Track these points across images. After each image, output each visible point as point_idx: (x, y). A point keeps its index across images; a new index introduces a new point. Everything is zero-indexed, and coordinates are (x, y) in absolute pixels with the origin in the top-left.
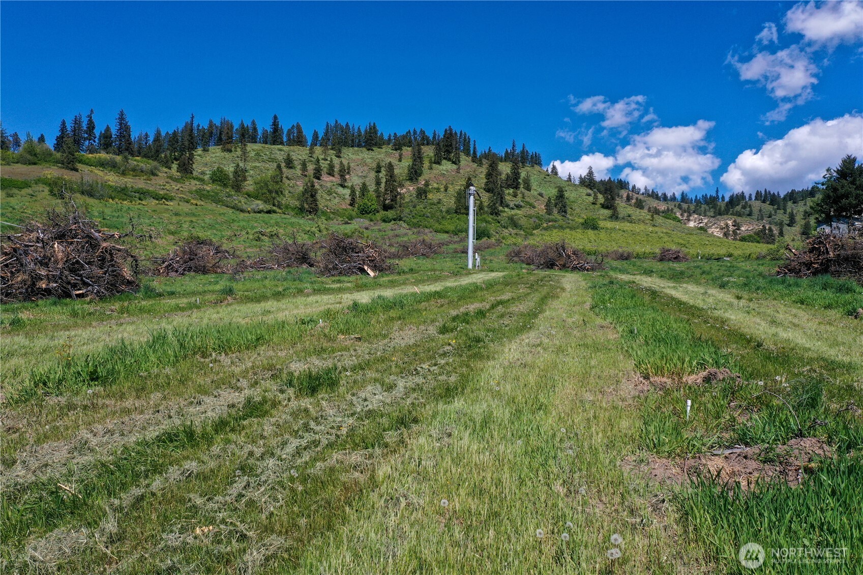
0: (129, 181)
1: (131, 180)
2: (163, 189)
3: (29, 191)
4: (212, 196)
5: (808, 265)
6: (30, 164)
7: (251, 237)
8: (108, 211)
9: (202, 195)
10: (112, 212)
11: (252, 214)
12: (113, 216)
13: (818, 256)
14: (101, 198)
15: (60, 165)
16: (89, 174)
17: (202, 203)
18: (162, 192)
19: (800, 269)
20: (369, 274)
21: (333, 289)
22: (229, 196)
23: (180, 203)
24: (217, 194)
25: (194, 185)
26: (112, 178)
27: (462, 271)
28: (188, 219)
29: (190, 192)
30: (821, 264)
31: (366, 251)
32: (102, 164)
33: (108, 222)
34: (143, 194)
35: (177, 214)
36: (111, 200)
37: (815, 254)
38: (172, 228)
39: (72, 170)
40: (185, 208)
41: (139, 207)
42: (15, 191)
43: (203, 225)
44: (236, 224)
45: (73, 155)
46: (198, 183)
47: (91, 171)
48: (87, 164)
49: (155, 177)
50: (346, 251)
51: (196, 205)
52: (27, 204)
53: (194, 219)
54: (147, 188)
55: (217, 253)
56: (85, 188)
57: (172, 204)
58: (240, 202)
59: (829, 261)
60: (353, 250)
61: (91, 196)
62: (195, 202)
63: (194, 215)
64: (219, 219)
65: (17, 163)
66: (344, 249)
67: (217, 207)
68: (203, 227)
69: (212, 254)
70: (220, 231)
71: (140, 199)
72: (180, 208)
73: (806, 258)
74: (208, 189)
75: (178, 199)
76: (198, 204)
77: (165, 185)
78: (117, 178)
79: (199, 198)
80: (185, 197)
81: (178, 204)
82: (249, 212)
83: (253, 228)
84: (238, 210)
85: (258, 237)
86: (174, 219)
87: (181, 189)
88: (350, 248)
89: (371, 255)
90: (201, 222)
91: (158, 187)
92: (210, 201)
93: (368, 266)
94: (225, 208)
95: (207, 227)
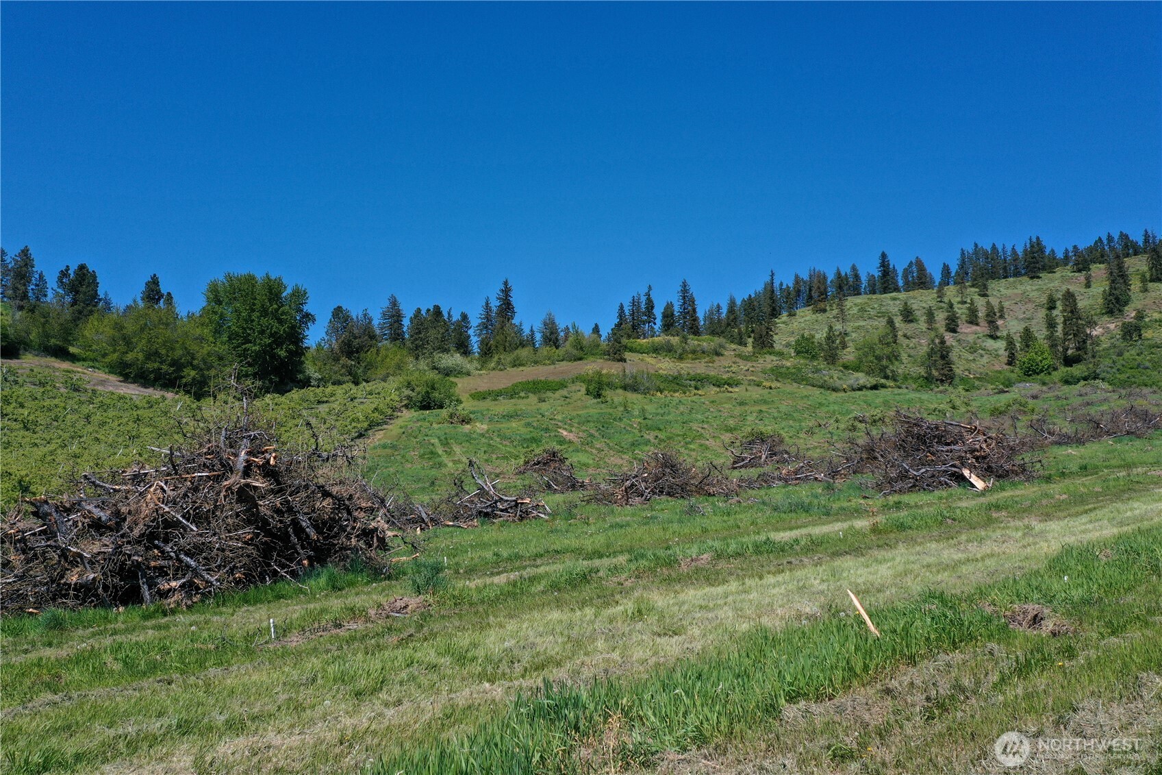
0: (687, 367)
1: (689, 365)
2: (728, 372)
3: (564, 392)
4: (793, 374)
6: (575, 360)
7: (842, 426)
8: (650, 408)
9: (778, 374)
10: (657, 409)
11: (849, 393)
12: (658, 414)
14: (646, 392)
15: (606, 357)
16: (637, 363)
17: (778, 385)
18: (725, 376)
20: (973, 486)
22: (817, 371)
23: (749, 388)
24: (799, 370)
25: (769, 361)
26: (666, 366)
28: (757, 408)
29: (764, 372)
31: (969, 439)
32: (656, 350)
33: (649, 422)
34: (700, 381)
35: (742, 404)
36: (659, 394)
38: (731, 423)
39: (619, 361)
40: (756, 393)
41: (694, 398)
42: (549, 394)
43: (776, 415)
44: (825, 409)
45: (620, 343)
46: (775, 358)
47: (642, 360)
48: (639, 352)
49: (721, 358)
50: (925, 443)
51: (771, 388)
52: (559, 408)
53: (764, 408)
54: (708, 372)
55: (772, 455)
56: (628, 381)
57: (736, 389)
58: (832, 377)
60: (939, 439)
61: (635, 390)
62: (767, 384)
63: (765, 402)
64: (801, 404)
65: (562, 360)
66: (921, 439)
67: (799, 388)
68: (775, 418)
70: (800, 421)
71: (696, 388)
72: (748, 394)
74: (789, 364)
75: (746, 382)
76: (773, 386)
77: (730, 367)
78: (672, 364)
79: (774, 378)
80: (755, 379)
81: (747, 390)
82: (844, 390)
83: (848, 412)
84: (828, 389)
85: (853, 426)
86: (738, 410)
87: (751, 369)
88: (935, 437)
89: (978, 447)
90: (774, 410)
91: (723, 370)
92: (789, 380)
93: (972, 468)
94: (810, 387)
95: (781, 418)
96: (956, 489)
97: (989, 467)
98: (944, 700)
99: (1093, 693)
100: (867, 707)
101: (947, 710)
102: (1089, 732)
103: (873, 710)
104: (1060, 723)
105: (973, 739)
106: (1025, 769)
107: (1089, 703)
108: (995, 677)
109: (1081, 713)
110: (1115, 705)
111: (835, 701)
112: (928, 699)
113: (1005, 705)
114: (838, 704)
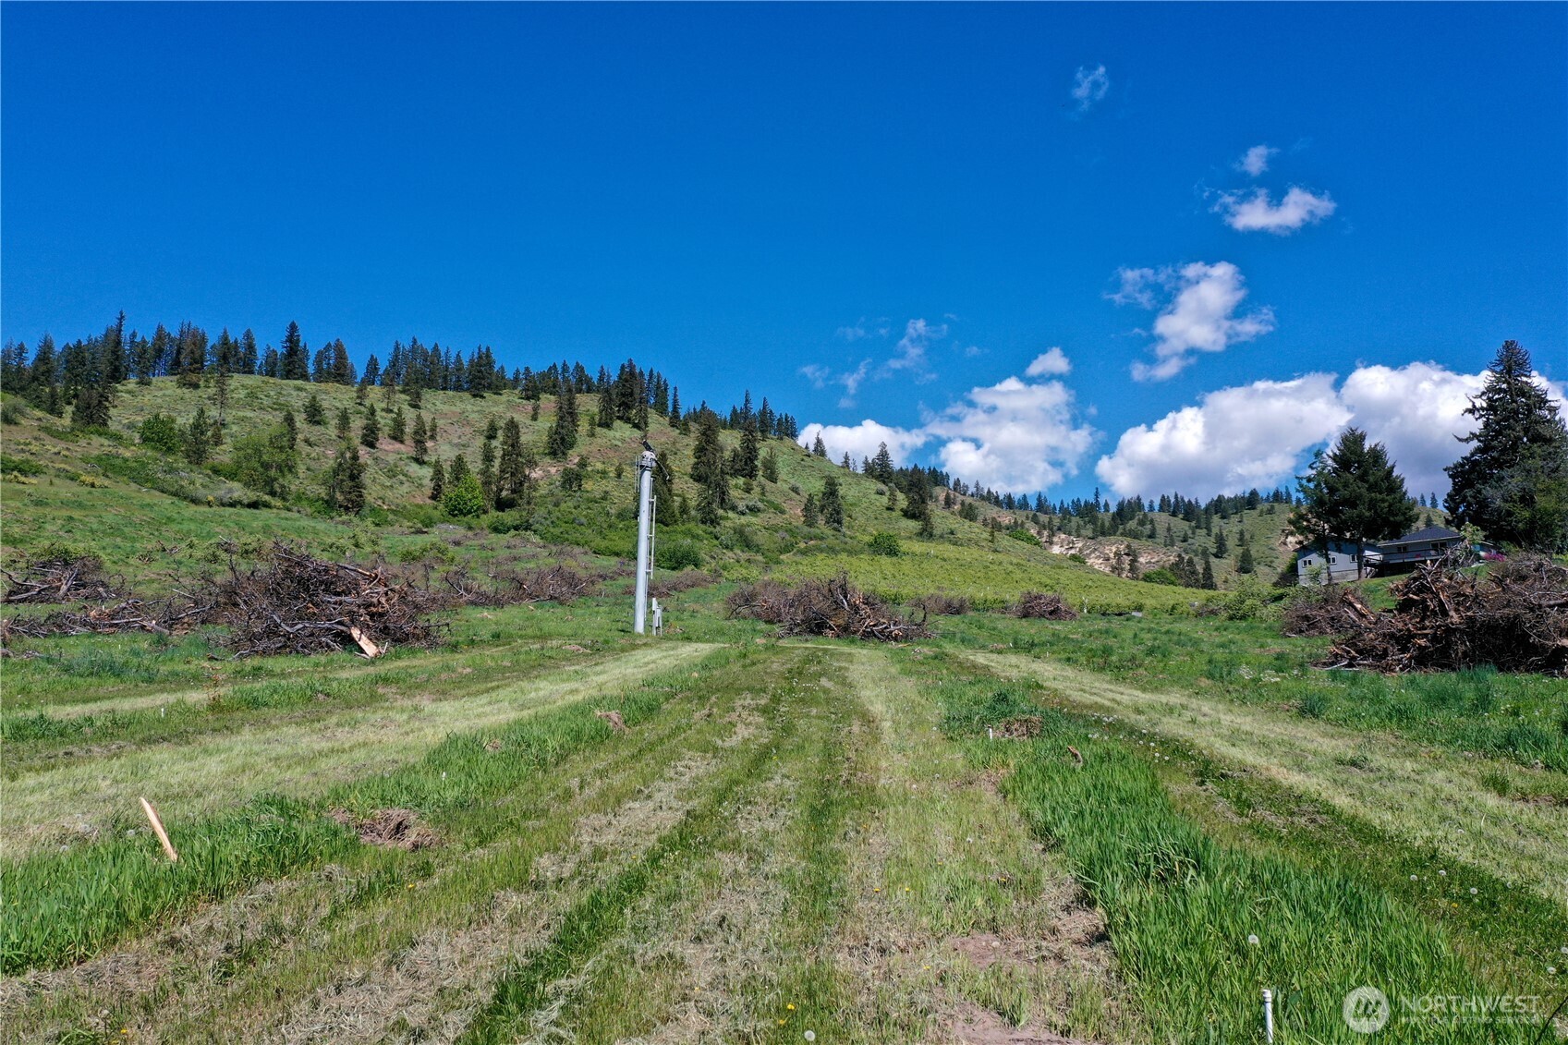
2: (23, 451)
4: (132, 469)
5: (1403, 641)
7: (198, 554)
9: (108, 466)
11: (215, 508)
13: (1423, 620)
17: (107, 482)
18: (16, 458)
19: (1385, 650)
22: (171, 470)
23: (56, 481)
24: (144, 465)
25: (97, 445)
27: (622, 640)
28: (65, 513)
29: (85, 460)
30: (1434, 639)
31: (366, 589)
35: (39, 503)
37: (1416, 616)
38: (16, 530)
40: (65, 490)
43: (95, 526)
44: (175, 527)
46: (106, 442)
49: (13, 427)
51: (93, 485)
53: (76, 514)
55: (77, 587)
57: (34, 481)
58: (192, 483)
59: (1450, 631)
62: (89, 479)
63: (80, 506)
64: (138, 516)
67: (139, 491)
68: (92, 531)
69: (64, 588)
70: (133, 540)
72: (52, 490)
73: (1398, 624)
74: (128, 454)
75: (52, 472)
76: (97, 483)
77: (26, 444)
79: (101, 471)
80: (68, 468)
81: (51, 483)
82: (209, 504)
83: (210, 535)
84: (185, 498)
85: (214, 555)
86: (30, 513)
87: (64, 452)
88: (322, 582)
89: (375, 600)
90: (93, 520)
91: (13, 447)
92: (125, 478)
93: (364, 627)
94: (157, 493)
95: (103, 532)
96: (339, 654)
97: (386, 628)
98: (251, 947)
99: (439, 922)
100: (136, 969)
101: (252, 961)
102: (424, 971)
103: (145, 972)
104: (393, 962)
105: (279, 998)
106: (336, 1030)
107: (431, 935)
108: (325, 911)
109: (420, 948)
110: (461, 934)
111: (88, 965)
112: (228, 949)
113: (331, 946)
114: (90, 969)
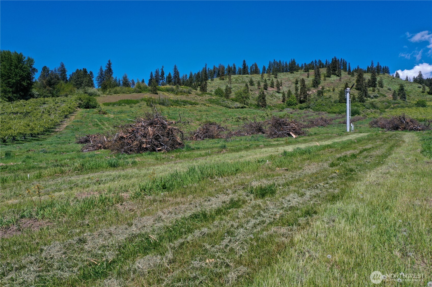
0: (179, 97)
1: (180, 97)
2: (194, 100)
3: (138, 104)
4: (216, 102)
6: (138, 93)
7: (234, 120)
8: (171, 111)
9: (211, 101)
10: (172, 112)
11: (234, 109)
12: (173, 114)
14: (167, 106)
15: (150, 92)
17: (211, 105)
18: (193, 101)
20: (293, 137)
21: (274, 145)
22: (224, 101)
23: (202, 106)
24: (218, 100)
25: (207, 97)
26: (172, 96)
27: (344, 133)
28: (205, 113)
29: (206, 100)
31: (291, 124)
32: (168, 90)
33: (171, 116)
34: (185, 103)
35: (200, 111)
36: (172, 106)
38: (198, 118)
39: (155, 94)
40: (204, 108)
41: (184, 109)
42: (133, 105)
43: (212, 115)
44: (227, 114)
45: (156, 87)
46: (209, 96)
47: (163, 94)
48: (161, 91)
49: (191, 94)
50: (281, 125)
51: (209, 106)
52: (138, 110)
53: (208, 113)
54: (187, 100)
55: (218, 129)
56: (161, 101)
57: (198, 106)
58: (229, 103)
60: (284, 124)
61: (164, 105)
63: (208, 111)
64: (220, 112)
65: (134, 92)
66: (280, 124)
67: (218, 106)
68: (212, 117)
69: (216, 129)
70: (220, 118)
71: (184, 105)
72: (202, 108)
74: (214, 98)
75: (200, 104)
76: (210, 106)
77: (194, 98)
78: (174, 96)
79: (210, 103)
80: (203, 103)
81: (201, 106)
82: (233, 108)
83: (235, 116)
84: (228, 107)
85: (238, 120)
86: (199, 113)
87: (202, 99)
89: (294, 127)
90: (211, 114)
91: (192, 99)
92: (215, 104)
93: (292, 132)
94: (222, 107)
95: (214, 117)
96: (289, 137)
